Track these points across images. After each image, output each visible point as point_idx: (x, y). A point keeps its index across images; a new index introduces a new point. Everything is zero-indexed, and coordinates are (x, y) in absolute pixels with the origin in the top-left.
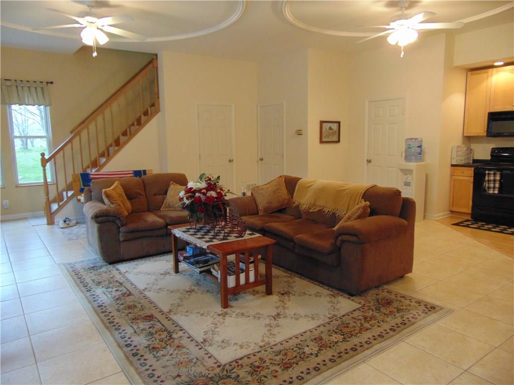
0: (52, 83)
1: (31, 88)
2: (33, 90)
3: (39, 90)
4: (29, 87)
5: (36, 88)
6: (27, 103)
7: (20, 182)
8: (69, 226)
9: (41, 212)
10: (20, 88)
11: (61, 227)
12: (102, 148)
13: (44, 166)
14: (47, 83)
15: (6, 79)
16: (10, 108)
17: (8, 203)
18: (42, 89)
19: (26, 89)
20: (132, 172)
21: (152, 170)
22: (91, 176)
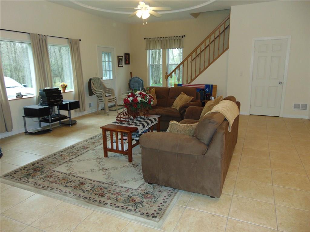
0: (184, 36)
3: (179, 41)
4: (175, 40)
5: (177, 40)
10: (171, 41)
13: (166, 79)
18: (180, 39)
19: (173, 41)
20: (204, 85)
21: (217, 85)
22: (183, 86)
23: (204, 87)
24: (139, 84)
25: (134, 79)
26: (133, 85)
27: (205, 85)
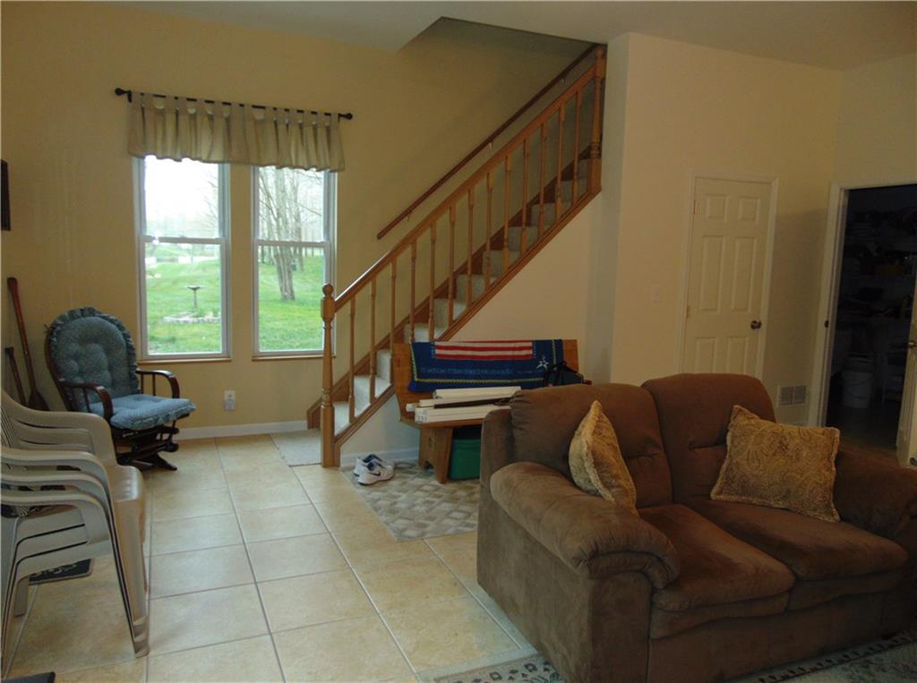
0: (349, 116)
1: (305, 129)
2: (309, 131)
3: (322, 133)
4: (301, 126)
5: (315, 128)
6: (294, 164)
7: (263, 349)
8: (379, 478)
9: (299, 422)
10: (282, 127)
11: (360, 480)
12: (442, 276)
13: (327, 318)
14: (340, 115)
15: (255, 104)
16: (256, 173)
17: (233, 398)
18: (328, 129)
19: (294, 130)
20: (530, 344)
21: (575, 341)
22: (437, 352)
23: (531, 352)
24: (108, 351)
25: (77, 322)
26: (76, 357)
27: (533, 342)
